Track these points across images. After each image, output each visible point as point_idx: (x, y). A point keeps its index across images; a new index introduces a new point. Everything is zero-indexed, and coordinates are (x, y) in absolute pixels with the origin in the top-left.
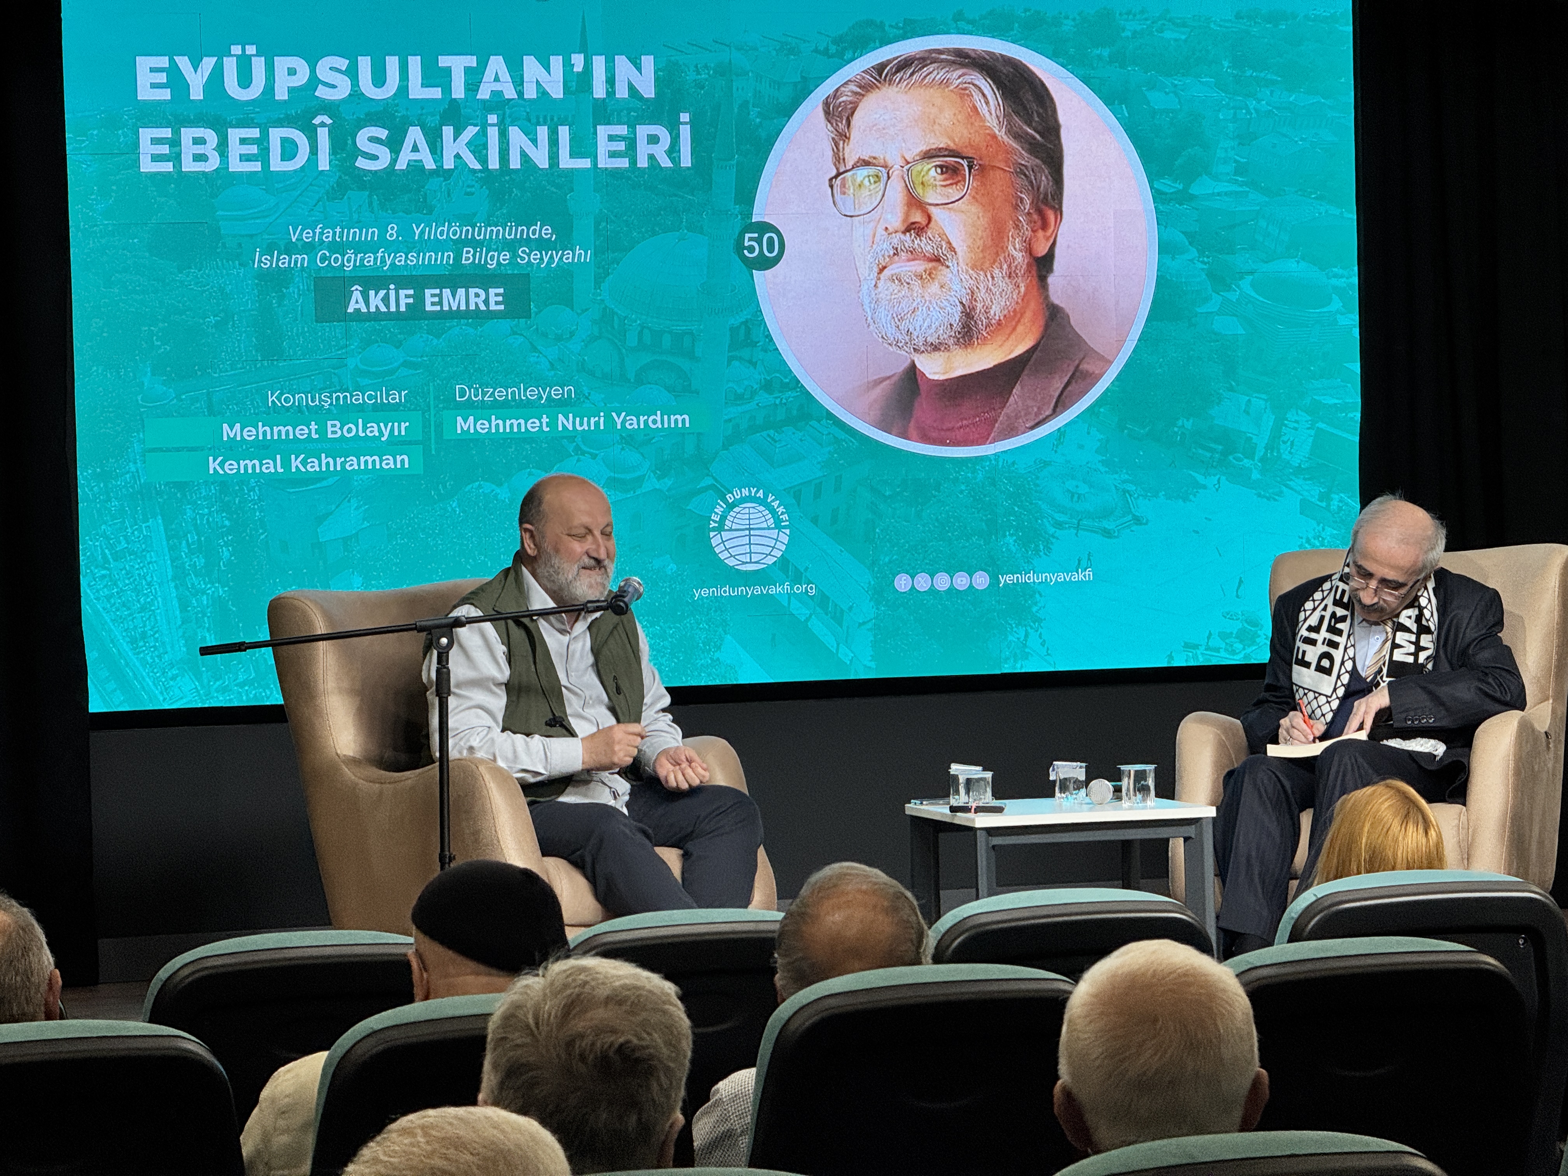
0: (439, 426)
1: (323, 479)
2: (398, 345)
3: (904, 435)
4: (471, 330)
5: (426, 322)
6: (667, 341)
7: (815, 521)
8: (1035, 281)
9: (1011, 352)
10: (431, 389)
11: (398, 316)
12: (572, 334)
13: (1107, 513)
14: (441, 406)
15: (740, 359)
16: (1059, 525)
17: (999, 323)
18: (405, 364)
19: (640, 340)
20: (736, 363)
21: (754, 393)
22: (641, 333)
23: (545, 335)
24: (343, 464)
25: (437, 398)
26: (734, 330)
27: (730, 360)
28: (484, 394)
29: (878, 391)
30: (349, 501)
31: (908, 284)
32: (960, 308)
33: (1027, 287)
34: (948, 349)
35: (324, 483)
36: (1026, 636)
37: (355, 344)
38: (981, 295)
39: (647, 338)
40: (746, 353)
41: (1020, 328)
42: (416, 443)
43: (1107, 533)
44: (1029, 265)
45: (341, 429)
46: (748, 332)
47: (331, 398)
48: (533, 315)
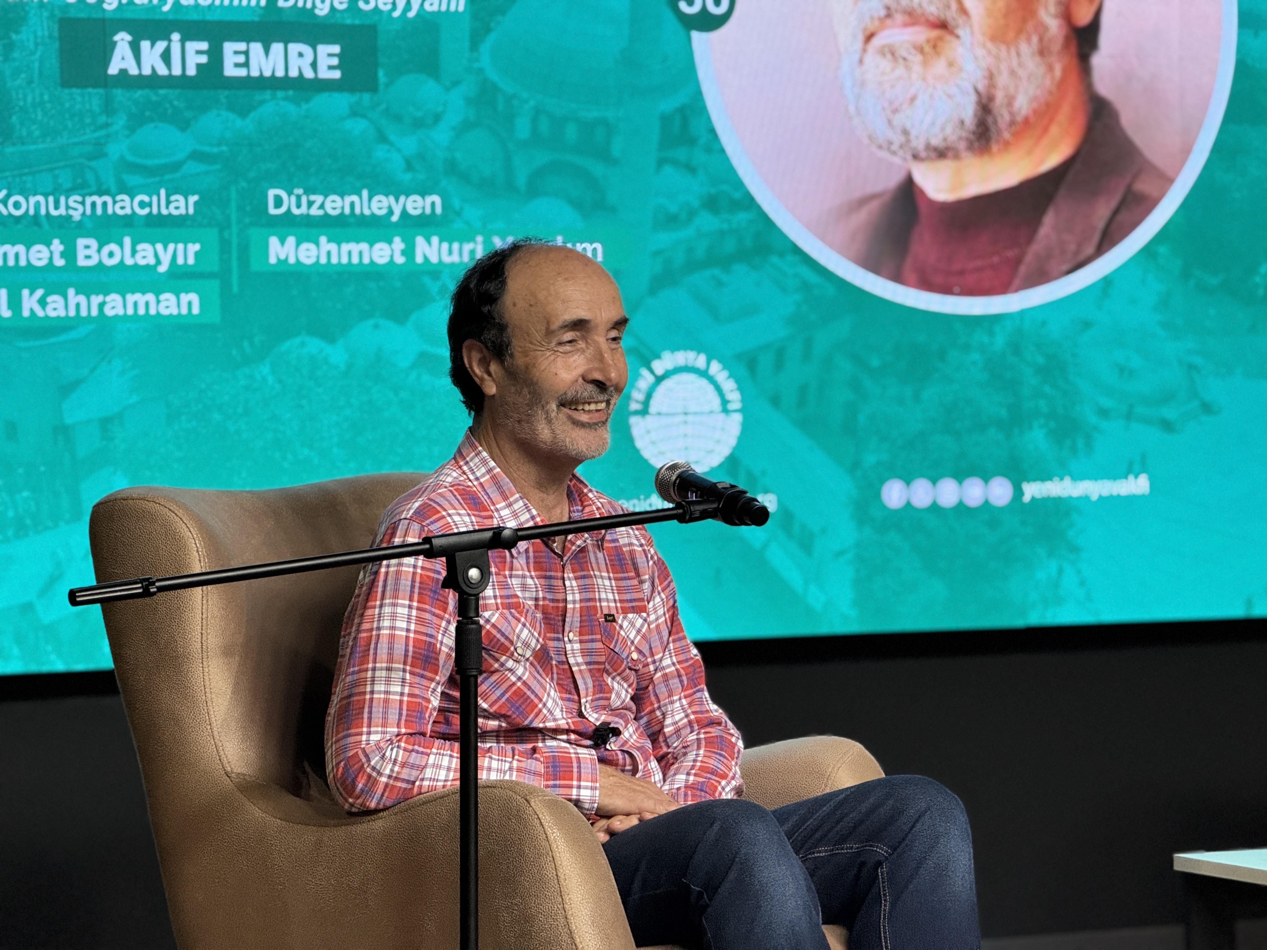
0: (244, 249)
1: (70, 328)
2: (184, 126)
3: (897, 277)
4: (291, 108)
5: (226, 93)
6: (571, 132)
7: (775, 401)
8: (1075, 61)
9: (1042, 162)
10: (233, 195)
11: (183, 82)
12: (437, 118)
13: (1167, 398)
14: (247, 220)
15: (675, 163)
16: (1103, 413)
17: (1026, 121)
18: (196, 156)
19: (535, 131)
20: (668, 169)
21: (692, 214)
22: (535, 121)
23: (398, 118)
24: (101, 306)
25: (240, 208)
26: (666, 120)
27: (661, 162)
28: (310, 204)
29: (863, 216)
30: (109, 362)
31: (905, 59)
32: (973, 98)
33: (1065, 71)
34: (957, 156)
35: (72, 335)
36: (1060, 571)
37: (120, 122)
38: (1003, 80)
39: (544, 126)
40: (681, 153)
41: (1054, 130)
42: (210, 276)
43: (1167, 426)
44: (1067, 39)
45: (99, 251)
46: (685, 123)
47: (83, 203)
48: (381, 88)
